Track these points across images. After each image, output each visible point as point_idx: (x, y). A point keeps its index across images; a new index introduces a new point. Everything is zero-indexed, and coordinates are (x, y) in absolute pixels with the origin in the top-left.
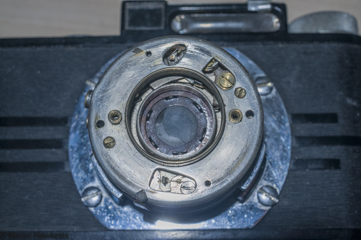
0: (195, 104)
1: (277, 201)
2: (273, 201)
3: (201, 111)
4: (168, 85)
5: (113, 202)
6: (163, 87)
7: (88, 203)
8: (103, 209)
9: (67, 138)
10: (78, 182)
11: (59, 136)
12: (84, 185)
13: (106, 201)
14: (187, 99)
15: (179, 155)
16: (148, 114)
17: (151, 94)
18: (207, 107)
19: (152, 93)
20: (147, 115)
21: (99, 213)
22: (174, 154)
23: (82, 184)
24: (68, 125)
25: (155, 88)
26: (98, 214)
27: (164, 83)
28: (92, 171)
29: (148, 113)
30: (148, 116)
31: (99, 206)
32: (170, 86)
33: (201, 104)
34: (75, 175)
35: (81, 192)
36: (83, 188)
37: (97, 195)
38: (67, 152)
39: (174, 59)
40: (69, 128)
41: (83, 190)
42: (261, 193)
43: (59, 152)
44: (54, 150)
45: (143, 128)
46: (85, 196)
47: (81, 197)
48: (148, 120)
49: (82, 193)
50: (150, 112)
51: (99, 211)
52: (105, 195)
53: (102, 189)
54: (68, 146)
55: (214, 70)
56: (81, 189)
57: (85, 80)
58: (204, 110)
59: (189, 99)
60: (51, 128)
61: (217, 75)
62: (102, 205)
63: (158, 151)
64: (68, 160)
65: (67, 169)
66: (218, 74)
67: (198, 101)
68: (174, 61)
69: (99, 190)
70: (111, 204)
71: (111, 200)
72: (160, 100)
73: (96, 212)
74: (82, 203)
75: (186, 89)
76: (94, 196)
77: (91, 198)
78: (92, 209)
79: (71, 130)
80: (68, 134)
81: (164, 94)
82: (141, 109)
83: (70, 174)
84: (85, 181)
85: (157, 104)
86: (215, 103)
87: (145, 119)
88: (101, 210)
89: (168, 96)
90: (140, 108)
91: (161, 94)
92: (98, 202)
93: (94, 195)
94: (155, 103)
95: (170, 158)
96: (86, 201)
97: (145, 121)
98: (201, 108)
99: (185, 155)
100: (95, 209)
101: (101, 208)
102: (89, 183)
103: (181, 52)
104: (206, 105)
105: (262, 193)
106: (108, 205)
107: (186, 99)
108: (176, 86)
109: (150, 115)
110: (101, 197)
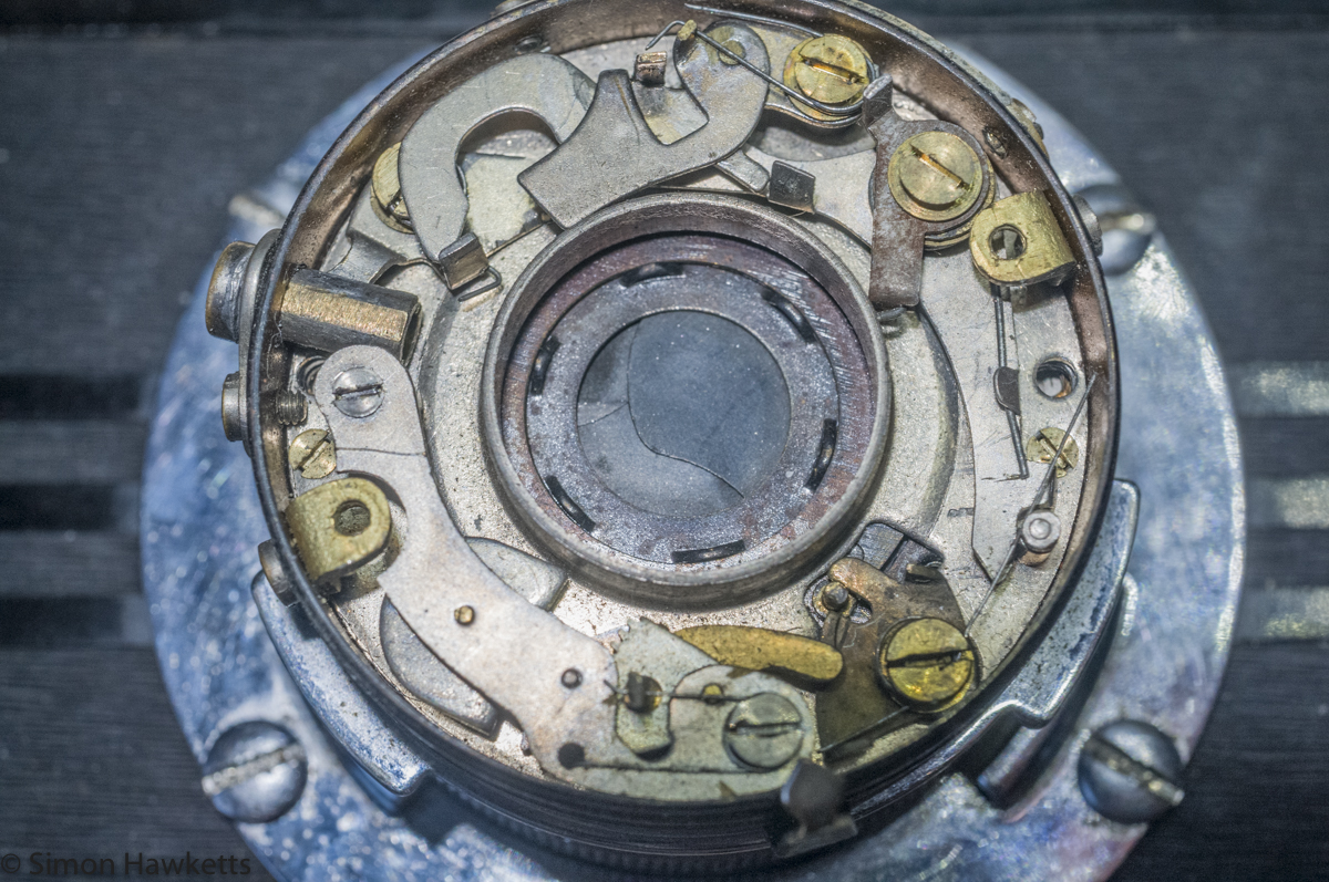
0: (773, 297)
1: (1178, 796)
2: (1158, 798)
3: (807, 332)
4: (637, 206)
5: (359, 797)
6: (612, 214)
7: (236, 803)
8: (308, 834)
9: (138, 476)
10: (189, 701)
11: (93, 470)
12: (215, 710)
13: (327, 792)
14: (731, 279)
15: (705, 560)
16: (536, 357)
17: (551, 254)
18: (835, 314)
19: (556, 249)
20: (534, 364)
21: (289, 851)
22: (679, 558)
23: (205, 706)
24: (143, 412)
25: (567, 223)
26: (285, 856)
27: (617, 197)
28: (257, 643)
29: (539, 353)
30: (539, 366)
31: (292, 816)
32: (644, 211)
33: (803, 296)
34: (171, 662)
35: (198, 747)
36: (214, 726)
37: (283, 761)
38: (135, 546)
39: (663, 73)
40: (146, 428)
41: (214, 735)
42: (1096, 755)
43: (96, 545)
44: (69, 537)
45: (513, 432)
46: (220, 769)
47: (198, 773)
48: (540, 392)
49: (206, 751)
50: (549, 347)
51: (288, 843)
52: (319, 762)
53: (304, 731)
54: (138, 520)
55: (870, 121)
56: (202, 731)
57: (229, 197)
58: (822, 326)
59: (741, 274)
60: (57, 430)
61: (888, 144)
62: (307, 810)
63: (596, 546)
64: (137, 585)
65: (134, 633)
66: (891, 137)
67: (790, 283)
68: (663, 83)
69: (292, 739)
70: (351, 806)
71: (347, 790)
72: (598, 286)
73: (277, 845)
74: (205, 801)
75: (729, 221)
76: (268, 770)
77: (250, 776)
78: (256, 834)
79: (158, 438)
80: (138, 458)
81: (616, 256)
82: (501, 330)
83: (148, 657)
84: (220, 693)
85: (581, 304)
86: (882, 286)
87: (524, 387)
88: (298, 837)
89: (632, 265)
90: (495, 327)
91: (598, 256)
92: (286, 799)
93: (264, 762)
94: (570, 301)
95: (660, 575)
96: (227, 793)
97: (522, 395)
98: (805, 320)
99: (735, 559)
100: (268, 834)
101: (299, 827)
102: (240, 701)
103: (695, 34)
104: (828, 305)
105: (1104, 760)
106: (335, 811)
107: (730, 274)
108: (675, 206)
109: (547, 366)
110: (302, 771)
